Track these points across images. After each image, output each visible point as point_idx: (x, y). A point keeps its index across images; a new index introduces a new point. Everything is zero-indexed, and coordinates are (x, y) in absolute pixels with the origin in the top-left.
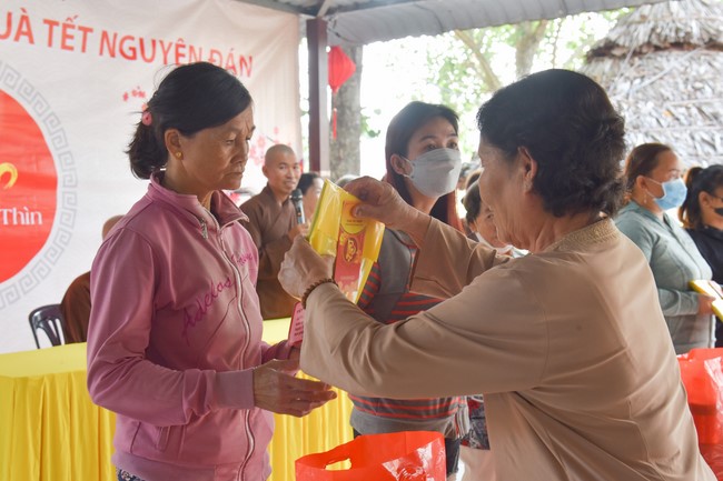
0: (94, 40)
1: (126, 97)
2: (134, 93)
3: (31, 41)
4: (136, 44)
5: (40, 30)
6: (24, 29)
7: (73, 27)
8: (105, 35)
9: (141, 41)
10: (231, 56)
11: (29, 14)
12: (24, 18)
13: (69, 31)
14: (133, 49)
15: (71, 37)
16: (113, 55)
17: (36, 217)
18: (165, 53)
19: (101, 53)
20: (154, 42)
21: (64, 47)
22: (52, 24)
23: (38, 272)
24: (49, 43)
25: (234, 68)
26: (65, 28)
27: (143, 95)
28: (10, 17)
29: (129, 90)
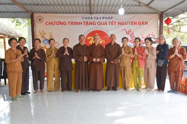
0: (117, 23)
1: (122, 30)
2: (124, 29)
3: (107, 25)
4: (124, 23)
5: (108, 23)
8: (118, 22)
9: (125, 22)
10: (143, 22)
12: (106, 22)
14: (124, 24)
16: (120, 25)
18: (129, 23)
19: (118, 25)
20: (127, 22)
21: (112, 25)
22: (110, 22)
24: (110, 25)
25: (144, 24)
26: (112, 22)
27: (125, 30)
28: (103, 22)
29: (123, 29)
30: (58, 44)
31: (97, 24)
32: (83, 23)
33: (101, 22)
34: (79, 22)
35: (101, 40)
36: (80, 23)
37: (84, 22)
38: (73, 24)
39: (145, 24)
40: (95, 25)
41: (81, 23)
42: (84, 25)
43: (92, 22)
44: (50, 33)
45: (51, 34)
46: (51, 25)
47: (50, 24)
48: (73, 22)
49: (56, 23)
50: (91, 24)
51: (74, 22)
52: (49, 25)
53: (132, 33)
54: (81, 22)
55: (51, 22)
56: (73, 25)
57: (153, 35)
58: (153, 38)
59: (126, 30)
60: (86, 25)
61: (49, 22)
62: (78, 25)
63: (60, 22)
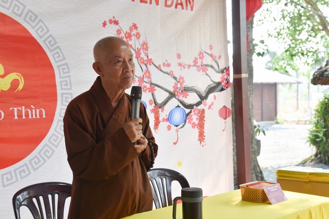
1: (104, 24)
2: (111, 22)
17: (41, 113)
23: (44, 153)
25: (181, 4)
39: (184, 5)
53: (142, 40)
57: (211, 56)
58: (212, 67)
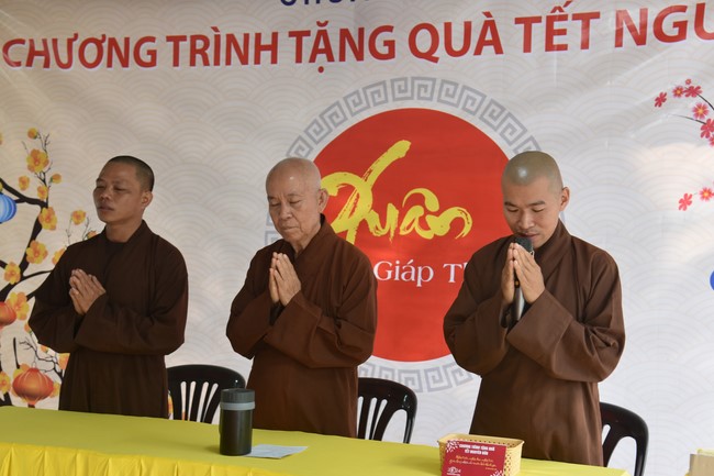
2: (678, 92)
3: (499, 50)
5: (511, 35)
6: (489, 37)
7: (564, 18)
8: (622, 16)
11: (495, 17)
12: (490, 25)
13: (557, 25)
15: (563, 32)
16: (640, 40)
19: (619, 44)
21: (549, 47)
22: (527, 22)
24: (527, 48)
26: (550, 20)
27: (693, 92)
28: (468, 26)
29: (669, 89)
30: (82, 226)
31: (402, 47)
32: (287, 46)
33: (448, 27)
34: (258, 36)
35: (432, 202)
36: (259, 48)
37: (299, 36)
38: (210, 52)
40: (391, 55)
41: (273, 48)
42: (299, 59)
43: (361, 31)
44: (33, 135)
45: (36, 144)
46: (47, 65)
47: (39, 60)
48: (211, 36)
49: (76, 45)
50: (357, 44)
51: (218, 38)
52: (29, 63)
54: (275, 36)
55: (45, 42)
56: (206, 63)
59: (698, 100)
60: (312, 59)
61: (32, 41)
62: (244, 60)
63: (113, 42)
